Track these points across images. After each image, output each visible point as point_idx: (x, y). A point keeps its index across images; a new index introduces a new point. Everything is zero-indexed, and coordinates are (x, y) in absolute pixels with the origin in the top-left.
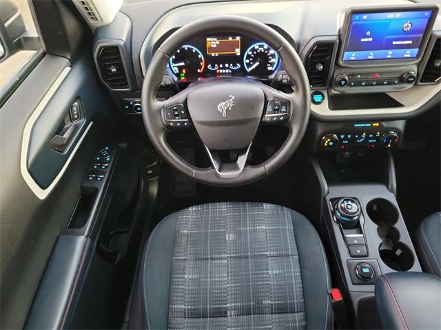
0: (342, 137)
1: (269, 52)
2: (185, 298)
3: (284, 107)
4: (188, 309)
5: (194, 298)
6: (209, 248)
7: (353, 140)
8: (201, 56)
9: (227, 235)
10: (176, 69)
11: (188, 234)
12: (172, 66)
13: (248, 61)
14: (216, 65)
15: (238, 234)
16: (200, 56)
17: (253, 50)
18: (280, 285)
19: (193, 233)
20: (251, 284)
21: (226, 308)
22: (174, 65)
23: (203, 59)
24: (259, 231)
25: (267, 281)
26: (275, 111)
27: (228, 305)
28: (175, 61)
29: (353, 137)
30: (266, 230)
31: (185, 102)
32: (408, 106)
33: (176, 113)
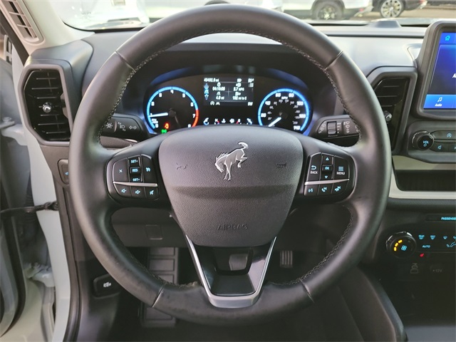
0: (421, 237)
1: (296, 104)
3: (341, 168)
7: (439, 244)
8: (194, 104)
10: (155, 121)
12: (149, 117)
13: (264, 115)
14: (216, 120)
16: (192, 105)
17: (273, 99)
22: (152, 116)
23: (197, 108)
26: (323, 174)
28: (153, 110)
29: (439, 238)
31: (156, 155)
33: (135, 170)
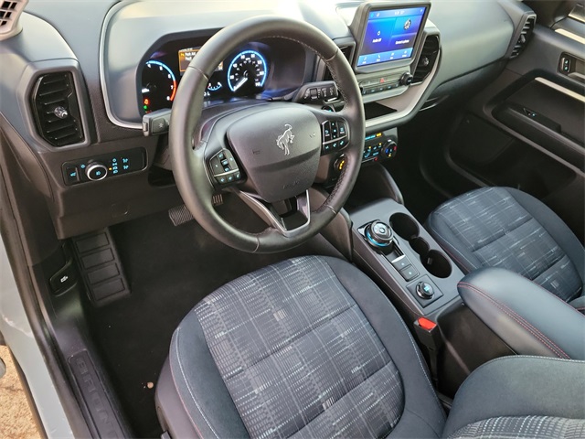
1: (256, 63)
2: (269, 418)
4: (279, 430)
5: (279, 412)
6: (263, 341)
8: (171, 75)
9: (275, 315)
11: (226, 335)
13: (232, 77)
15: (286, 307)
16: (169, 76)
17: (239, 61)
18: (358, 344)
19: (233, 331)
20: (331, 358)
21: (319, 402)
23: (174, 79)
24: (306, 294)
25: (345, 346)
26: (333, 135)
27: (320, 397)
30: (312, 289)
32: (402, 110)
33: (225, 163)
